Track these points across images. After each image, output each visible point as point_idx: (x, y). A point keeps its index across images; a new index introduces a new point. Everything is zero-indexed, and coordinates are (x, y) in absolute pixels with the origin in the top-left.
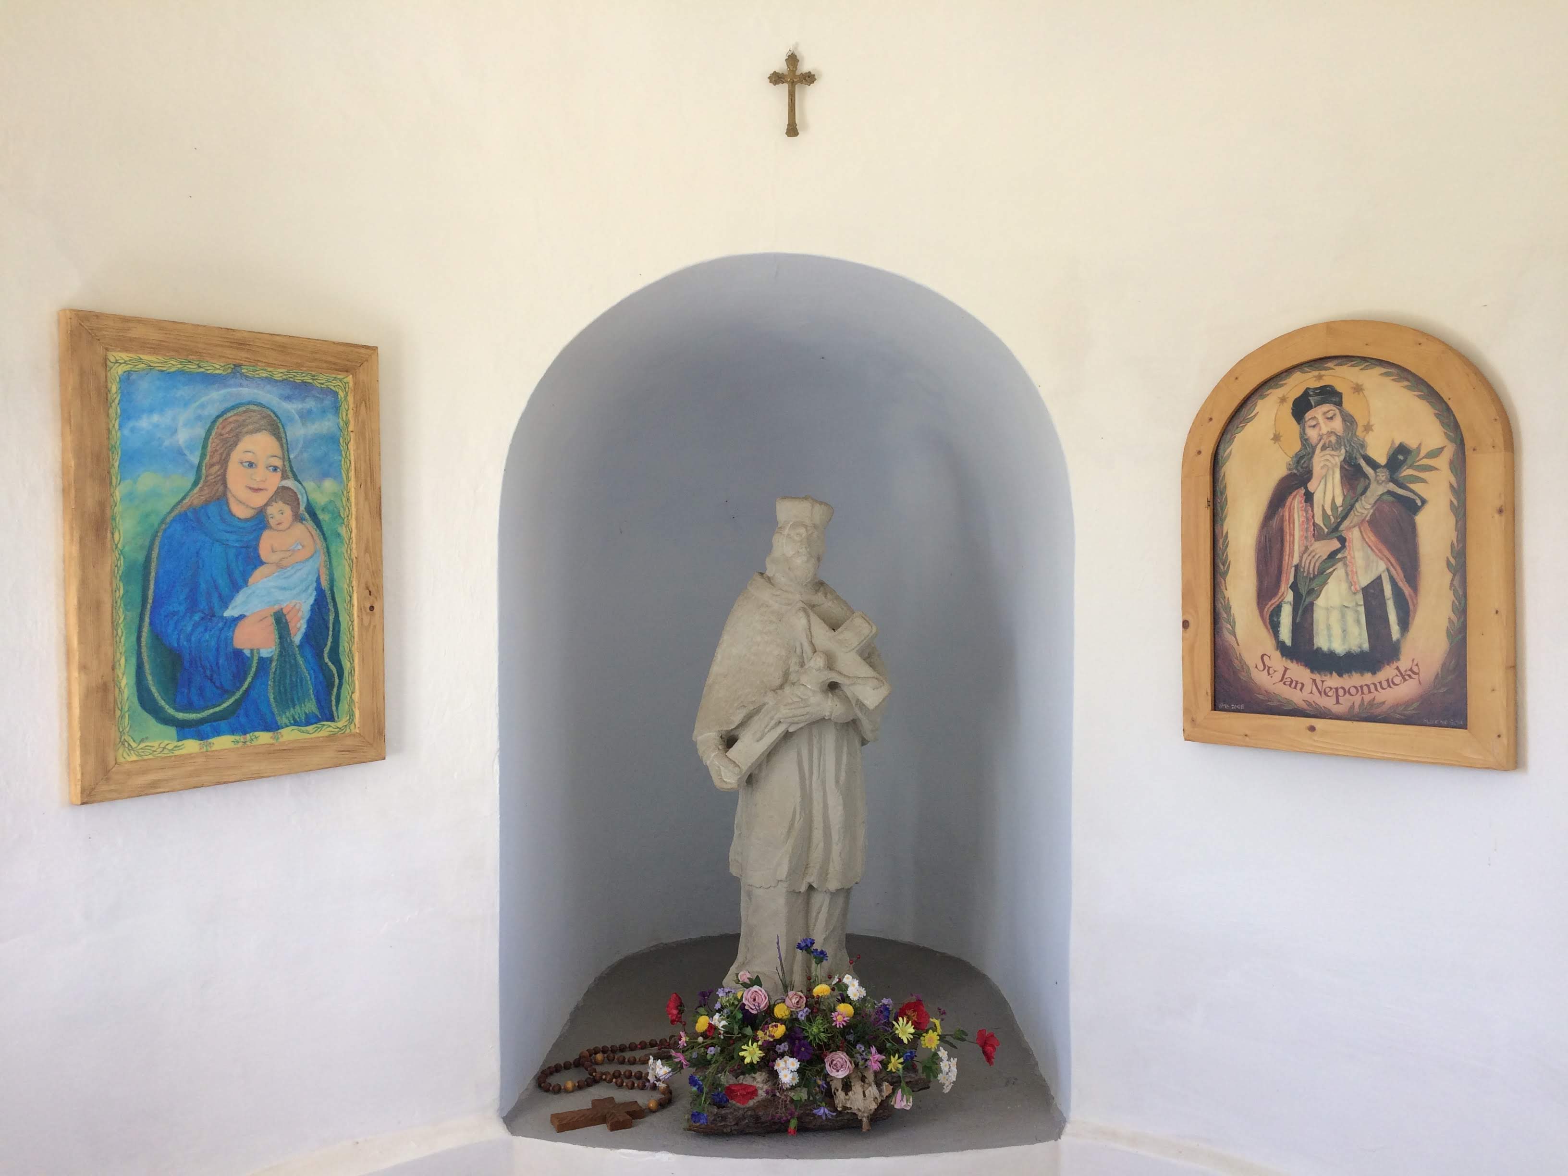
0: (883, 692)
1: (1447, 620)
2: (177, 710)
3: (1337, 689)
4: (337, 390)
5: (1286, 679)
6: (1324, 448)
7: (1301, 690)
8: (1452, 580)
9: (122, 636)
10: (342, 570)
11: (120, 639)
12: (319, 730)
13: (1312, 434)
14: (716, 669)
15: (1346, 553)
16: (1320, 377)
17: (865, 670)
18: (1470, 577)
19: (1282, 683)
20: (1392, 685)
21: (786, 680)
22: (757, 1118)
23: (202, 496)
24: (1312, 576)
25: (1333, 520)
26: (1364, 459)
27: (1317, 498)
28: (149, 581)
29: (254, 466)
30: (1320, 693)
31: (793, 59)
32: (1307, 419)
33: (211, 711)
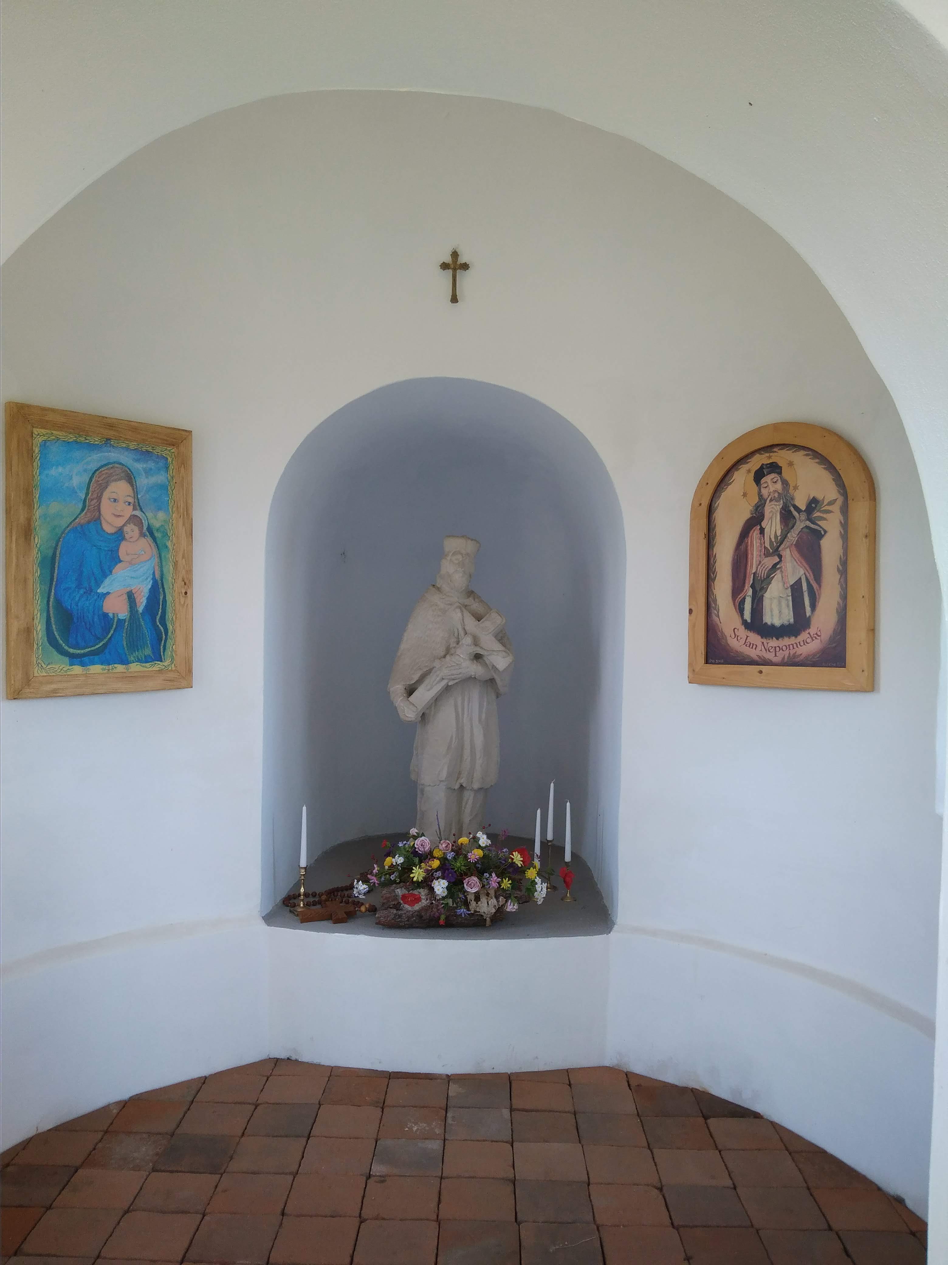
0: (509, 659)
1: (837, 603)
2: (70, 647)
3: (775, 647)
4: (167, 457)
5: (747, 642)
6: (771, 500)
7: (755, 649)
8: (840, 579)
9: (38, 600)
10: (169, 569)
11: (37, 601)
12: (153, 666)
13: (765, 492)
14: (403, 646)
15: (782, 564)
16: (770, 457)
17: (498, 646)
18: (849, 576)
19: (745, 645)
20: (806, 644)
21: (448, 651)
22: (421, 917)
23: (86, 518)
24: (763, 579)
25: (775, 544)
26: (793, 507)
27: (767, 531)
28: (54, 568)
29: (117, 501)
30: (766, 650)
31: (455, 255)
32: (762, 483)
33: (89, 649)
